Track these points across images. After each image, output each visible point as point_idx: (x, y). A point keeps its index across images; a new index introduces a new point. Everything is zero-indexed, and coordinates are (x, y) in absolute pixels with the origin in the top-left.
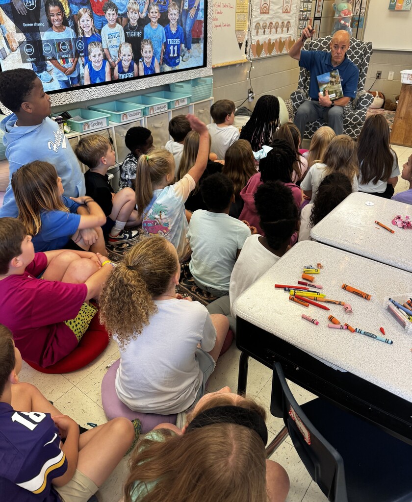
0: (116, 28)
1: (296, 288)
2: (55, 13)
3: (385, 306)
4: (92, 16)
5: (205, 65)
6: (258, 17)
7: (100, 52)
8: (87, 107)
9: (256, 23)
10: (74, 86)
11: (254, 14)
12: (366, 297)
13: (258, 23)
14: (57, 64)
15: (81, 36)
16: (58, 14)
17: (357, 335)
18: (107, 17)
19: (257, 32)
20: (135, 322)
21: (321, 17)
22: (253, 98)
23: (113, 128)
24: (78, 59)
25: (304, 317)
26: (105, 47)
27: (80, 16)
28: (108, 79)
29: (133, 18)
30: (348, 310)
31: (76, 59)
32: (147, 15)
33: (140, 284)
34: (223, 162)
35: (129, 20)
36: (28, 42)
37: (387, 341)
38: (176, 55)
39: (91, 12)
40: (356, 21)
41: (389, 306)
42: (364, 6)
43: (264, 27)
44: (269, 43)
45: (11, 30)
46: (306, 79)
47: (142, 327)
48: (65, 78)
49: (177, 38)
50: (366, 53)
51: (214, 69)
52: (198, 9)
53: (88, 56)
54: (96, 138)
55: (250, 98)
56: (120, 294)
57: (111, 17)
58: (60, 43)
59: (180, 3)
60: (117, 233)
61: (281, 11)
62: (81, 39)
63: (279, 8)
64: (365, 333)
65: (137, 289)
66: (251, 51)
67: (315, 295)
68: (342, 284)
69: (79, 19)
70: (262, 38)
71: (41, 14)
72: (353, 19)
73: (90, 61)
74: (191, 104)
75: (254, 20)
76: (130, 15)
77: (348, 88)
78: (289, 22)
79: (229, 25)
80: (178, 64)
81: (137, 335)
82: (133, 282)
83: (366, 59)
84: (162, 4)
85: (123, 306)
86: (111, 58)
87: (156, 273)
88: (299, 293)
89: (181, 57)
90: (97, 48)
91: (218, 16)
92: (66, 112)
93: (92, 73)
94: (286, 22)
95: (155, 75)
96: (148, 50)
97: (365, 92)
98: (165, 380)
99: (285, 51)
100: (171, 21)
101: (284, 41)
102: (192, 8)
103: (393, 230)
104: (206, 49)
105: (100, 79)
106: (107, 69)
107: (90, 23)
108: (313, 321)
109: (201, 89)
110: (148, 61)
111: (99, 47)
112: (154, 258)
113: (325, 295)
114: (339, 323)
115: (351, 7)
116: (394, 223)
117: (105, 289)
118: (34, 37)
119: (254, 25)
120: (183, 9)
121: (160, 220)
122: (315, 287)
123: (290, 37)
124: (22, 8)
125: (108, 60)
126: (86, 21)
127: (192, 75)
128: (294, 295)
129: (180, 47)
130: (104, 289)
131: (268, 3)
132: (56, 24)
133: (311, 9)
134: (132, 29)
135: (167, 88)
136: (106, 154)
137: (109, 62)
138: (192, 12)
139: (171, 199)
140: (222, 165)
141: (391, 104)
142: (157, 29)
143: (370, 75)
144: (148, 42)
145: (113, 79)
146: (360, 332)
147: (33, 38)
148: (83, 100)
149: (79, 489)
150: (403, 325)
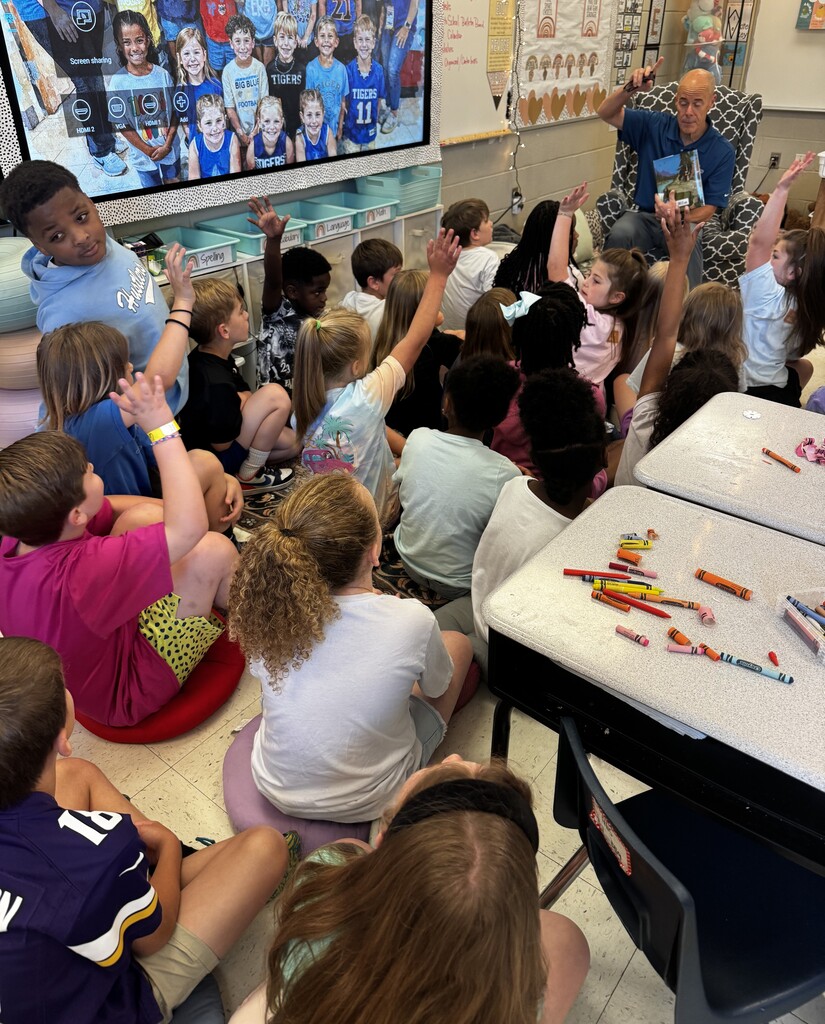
0: (252, 66)
1: (604, 577)
2: (132, 38)
3: (779, 612)
4: (204, 44)
5: (426, 141)
6: (532, 44)
7: (219, 114)
8: (192, 224)
9: (528, 57)
10: (169, 182)
11: (526, 37)
12: (743, 595)
13: (533, 57)
14: (136, 139)
15: (183, 83)
16: (138, 41)
17: (723, 667)
18: (234, 46)
19: (531, 74)
20: (297, 635)
21: (659, 44)
22: (521, 206)
23: (245, 266)
24: (176, 129)
25: (620, 632)
26: (229, 104)
27: (181, 44)
28: (234, 168)
29: (284, 47)
30: (706, 619)
31: (173, 129)
32: (313, 41)
33: (307, 563)
34: (461, 334)
35: (276, 52)
36: (79, 96)
37: (781, 678)
38: (368, 121)
39: (203, 35)
40: (730, 51)
41: (787, 611)
42: (745, 21)
43: (545, 65)
44: (555, 95)
45: (48, 72)
46: (629, 169)
47: (310, 645)
48: (152, 167)
49: (372, 87)
50: (749, 116)
51: (444, 148)
52: (413, 29)
53: (196, 123)
54: (210, 286)
55: (515, 207)
56: (268, 583)
57: (242, 45)
58: (141, 97)
59: (379, 16)
60: (252, 472)
61: (578, 32)
62: (183, 89)
63: (574, 27)
64: (739, 663)
65: (302, 574)
66: (518, 113)
67: (642, 589)
68: (696, 570)
69: (179, 50)
70: (540, 87)
71: (105, 40)
72: (724, 49)
73: (199, 132)
74: (398, 218)
75: (525, 50)
76: (279, 42)
77: (713, 187)
78: (594, 55)
79: (474, 61)
80: (372, 138)
81: (300, 661)
82: (293, 560)
83: (749, 128)
84: (342, 18)
85: (275, 606)
86: (242, 126)
87: (336, 542)
88: (610, 586)
89: (378, 126)
90: (213, 108)
91: (452, 43)
92: (152, 234)
93: (204, 157)
94: (588, 55)
95: (327, 159)
96: (314, 111)
97: (746, 195)
98: (351, 750)
99: (585, 114)
100: (360, 53)
101: (584, 93)
102: (401, 27)
103: (798, 466)
104: (430, 109)
105: (220, 168)
106: (234, 149)
107: (201, 58)
108: (637, 640)
109: (418, 189)
110: (313, 132)
111: (217, 105)
112: (333, 514)
113: (662, 589)
114: (689, 643)
115: (719, 22)
116: (800, 452)
117: (239, 574)
118: (92, 85)
119: (524, 60)
120: (382, 30)
121: (337, 449)
122: (643, 574)
123: (596, 85)
124: (68, 29)
125: (235, 131)
126: (192, 55)
127: (400, 160)
128: (602, 589)
129: (377, 104)
130: (236, 573)
131: (553, 17)
132: (135, 59)
133: (639, 27)
134: (284, 68)
135: (350, 186)
136: (229, 319)
137: (237, 134)
138: (402, 35)
139: (358, 409)
140: (460, 340)
141: (801, 219)
142: (333, 68)
143: (757, 161)
144: (313, 95)
145: (245, 169)
146: (730, 661)
147: (90, 88)
148: (185, 210)
149: (183, 960)
150: (814, 646)
